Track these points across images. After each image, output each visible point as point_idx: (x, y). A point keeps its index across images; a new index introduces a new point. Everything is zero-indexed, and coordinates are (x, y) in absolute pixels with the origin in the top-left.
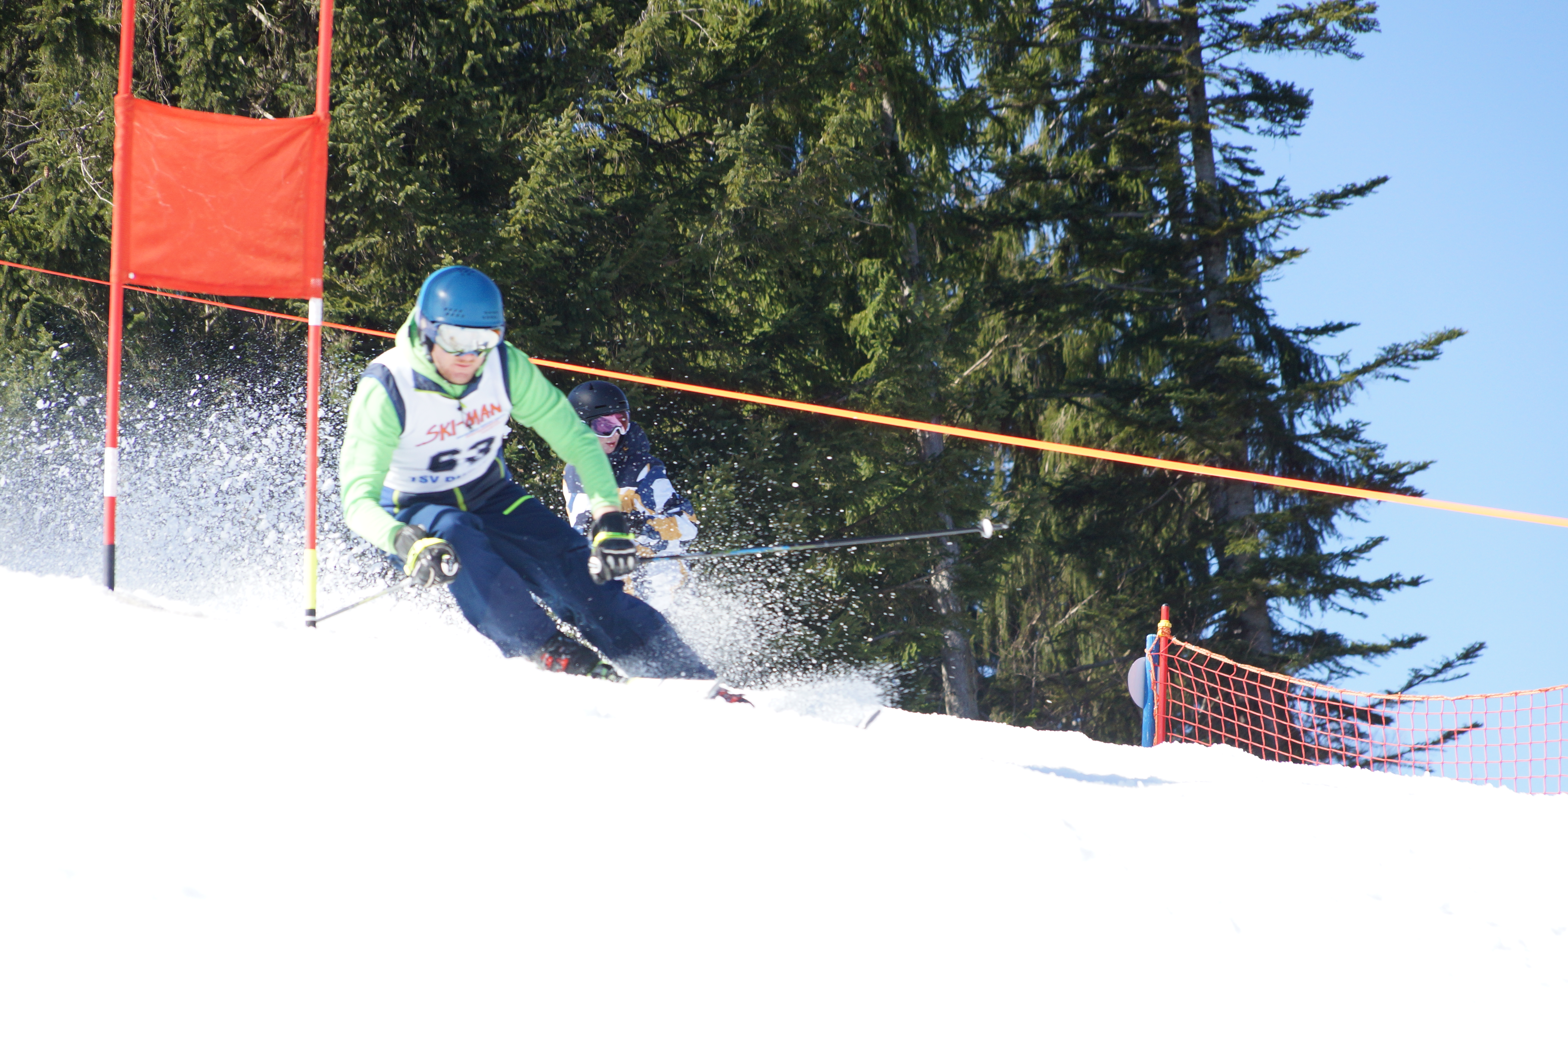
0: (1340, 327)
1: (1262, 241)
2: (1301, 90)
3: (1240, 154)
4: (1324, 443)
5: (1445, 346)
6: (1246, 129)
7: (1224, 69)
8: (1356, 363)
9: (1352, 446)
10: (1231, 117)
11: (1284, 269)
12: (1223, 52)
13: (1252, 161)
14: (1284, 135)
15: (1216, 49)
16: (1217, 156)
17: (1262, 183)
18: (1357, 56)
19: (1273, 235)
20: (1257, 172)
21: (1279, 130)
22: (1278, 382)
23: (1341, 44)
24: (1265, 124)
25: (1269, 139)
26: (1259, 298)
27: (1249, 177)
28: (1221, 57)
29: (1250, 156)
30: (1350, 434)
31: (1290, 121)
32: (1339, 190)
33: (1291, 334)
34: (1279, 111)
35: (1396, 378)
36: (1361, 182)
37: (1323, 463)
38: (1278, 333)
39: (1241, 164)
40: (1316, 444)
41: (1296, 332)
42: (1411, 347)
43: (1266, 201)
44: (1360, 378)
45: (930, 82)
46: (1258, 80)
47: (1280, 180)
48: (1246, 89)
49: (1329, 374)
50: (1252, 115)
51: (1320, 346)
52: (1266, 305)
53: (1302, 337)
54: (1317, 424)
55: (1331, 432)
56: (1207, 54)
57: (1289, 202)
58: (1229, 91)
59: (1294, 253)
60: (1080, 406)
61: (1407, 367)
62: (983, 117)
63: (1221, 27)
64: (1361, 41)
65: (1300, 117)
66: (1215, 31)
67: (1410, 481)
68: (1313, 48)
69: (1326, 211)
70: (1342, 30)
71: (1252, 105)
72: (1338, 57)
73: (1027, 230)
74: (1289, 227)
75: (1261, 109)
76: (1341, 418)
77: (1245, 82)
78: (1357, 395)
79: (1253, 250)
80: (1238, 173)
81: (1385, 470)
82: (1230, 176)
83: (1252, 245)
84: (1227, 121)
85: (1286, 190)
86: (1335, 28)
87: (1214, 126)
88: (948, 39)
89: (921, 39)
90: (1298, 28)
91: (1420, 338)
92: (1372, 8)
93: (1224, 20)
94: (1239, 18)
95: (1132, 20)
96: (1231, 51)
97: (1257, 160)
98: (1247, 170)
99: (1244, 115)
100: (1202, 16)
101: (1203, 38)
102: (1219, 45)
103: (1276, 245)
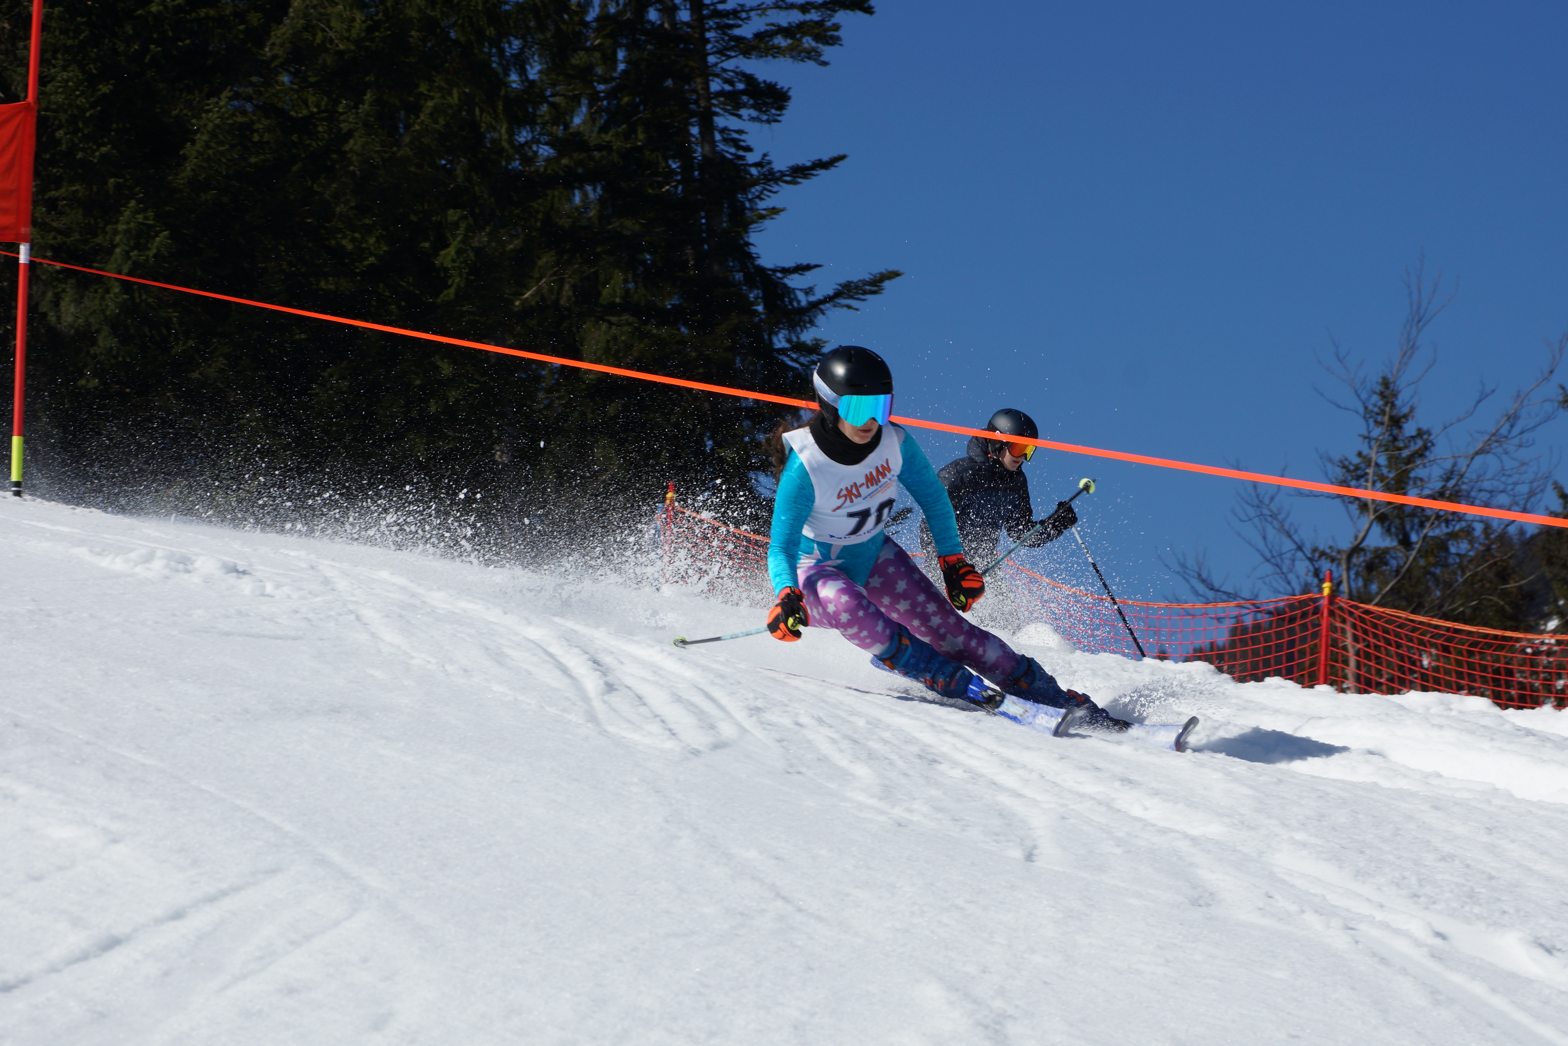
0: (808, 268)
1: (750, 200)
2: (782, 88)
3: (735, 136)
4: (794, 356)
5: (887, 284)
6: (740, 116)
7: (724, 70)
8: (818, 295)
10: (729, 107)
11: (767, 223)
12: (724, 58)
13: (744, 141)
14: (768, 121)
15: (718, 56)
16: (718, 137)
17: (751, 158)
18: (825, 64)
19: (759, 197)
20: (748, 149)
21: (765, 117)
22: (760, 308)
23: (813, 54)
24: (754, 113)
25: (757, 125)
26: (748, 244)
27: (741, 153)
28: (723, 61)
29: (743, 137)
30: (814, 348)
31: (773, 111)
32: (809, 164)
33: (770, 272)
34: (765, 104)
35: (849, 307)
36: (825, 158)
37: (793, 369)
38: (761, 270)
39: (736, 143)
40: (788, 356)
41: (774, 271)
42: (860, 284)
43: (754, 171)
44: (822, 307)
45: (502, 76)
46: (749, 79)
47: (765, 155)
48: (741, 86)
49: (799, 302)
50: (745, 105)
51: (794, 281)
52: (753, 250)
53: (779, 275)
54: (789, 341)
55: (800, 348)
56: (712, 59)
57: (771, 172)
58: (727, 87)
59: (775, 211)
60: (611, 324)
61: (858, 299)
62: (541, 103)
63: (723, 39)
64: (828, 52)
65: (781, 108)
66: (717, 42)
68: (792, 57)
69: (799, 180)
70: (814, 44)
71: (745, 98)
72: (811, 64)
73: (573, 188)
74: (770, 191)
75: (751, 102)
76: (807, 336)
77: (740, 81)
78: (820, 319)
79: (744, 208)
80: (733, 150)
82: (727, 152)
83: (743, 203)
84: (726, 110)
85: (769, 163)
86: (808, 42)
87: (717, 114)
88: (516, 44)
89: (496, 43)
90: (781, 41)
91: (867, 277)
92: (837, 27)
93: (724, 33)
94: (737, 32)
95: (656, 32)
96: (729, 57)
97: (749, 139)
98: (739, 147)
99: (739, 105)
100: (709, 30)
101: (709, 46)
102: (721, 52)
103: (761, 205)
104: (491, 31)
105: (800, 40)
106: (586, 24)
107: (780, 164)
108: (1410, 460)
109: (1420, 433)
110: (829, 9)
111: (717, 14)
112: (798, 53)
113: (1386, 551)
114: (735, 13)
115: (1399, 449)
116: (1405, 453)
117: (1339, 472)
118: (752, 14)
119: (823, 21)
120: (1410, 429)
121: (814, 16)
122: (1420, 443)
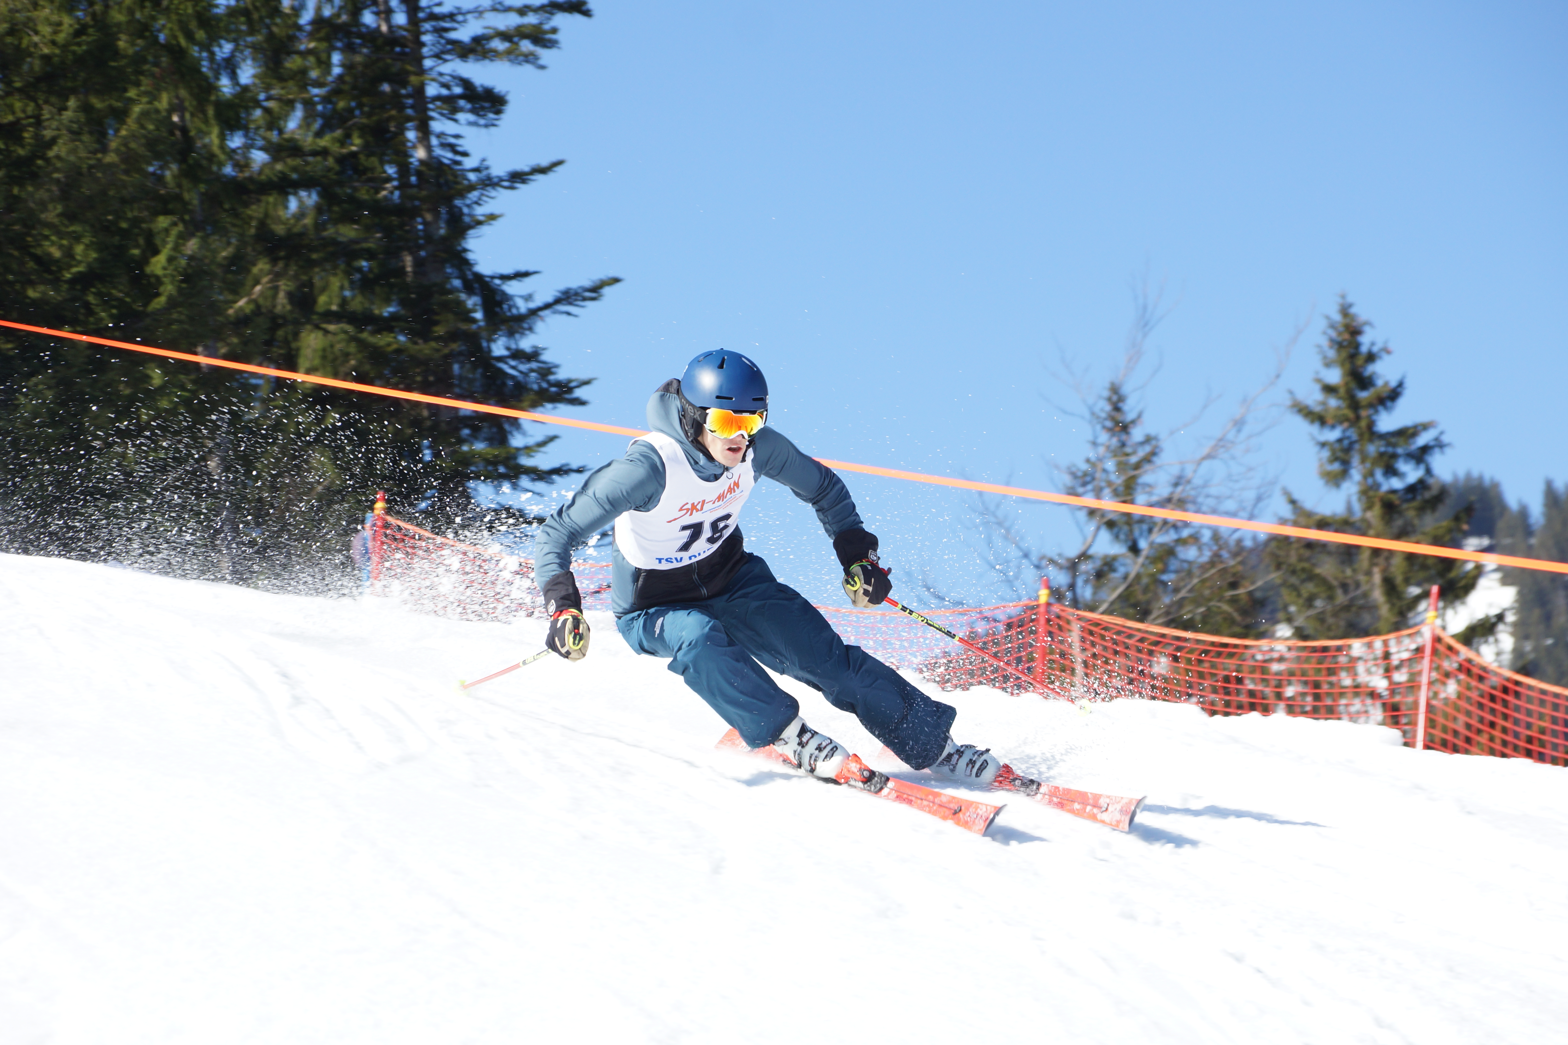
0: (527, 274)
1: (468, 206)
2: (499, 92)
3: (452, 140)
4: (513, 363)
5: (606, 291)
6: (456, 121)
7: (441, 74)
8: (538, 302)
9: (534, 365)
10: (445, 112)
12: (440, 62)
13: (461, 146)
14: (486, 126)
15: (434, 59)
16: (434, 141)
17: (469, 163)
18: (542, 67)
19: (477, 203)
20: (465, 154)
21: (482, 122)
22: (479, 315)
23: (531, 57)
24: (471, 117)
25: (474, 129)
26: (465, 250)
27: (458, 158)
28: (438, 65)
29: (460, 142)
30: (533, 356)
31: (491, 115)
32: (527, 169)
34: (483, 108)
35: (569, 314)
36: (544, 162)
37: (513, 377)
38: (479, 277)
39: (452, 148)
40: (507, 363)
41: (493, 277)
42: (580, 291)
43: (471, 176)
44: (541, 313)
45: (212, 80)
46: (466, 83)
47: (482, 161)
48: (458, 90)
49: (518, 309)
50: (461, 110)
51: (513, 288)
52: (470, 256)
53: (497, 281)
54: (508, 348)
55: (519, 355)
56: (428, 63)
57: (489, 178)
58: (444, 92)
59: (492, 217)
60: (326, 332)
61: (577, 306)
62: (254, 108)
63: (439, 43)
64: (545, 55)
65: (498, 112)
66: (433, 45)
67: (578, 393)
68: (509, 61)
69: (518, 185)
70: (531, 47)
71: (462, 103)
72: (528, 68)
73: (288, 194)
74: (488, 197)
75: (469, 106)
76: (526, 343)
77: (457, 85)
78: (539, 326)
79: (462, 214)
80: (450, 155)
81: (558, 384)
82: (445, 157)
83: (460, 209)
84: (442, 115)
85: (487, 168)
86: (526, 46)
87: (432, 118)
88: (228, 47)
89: (206, 47)
90: (499, 45)
91: (587, 283)
92: (554, 31)
93: (441, 37)
94: (453, 35)
95: (372, 36)
96: (446, 61)
97: (464, 144)
98: (456, 153)
99: (455, 110)
100: (424, 33)
101: (425, 50)
102: (437, 56)
103: (480, 211)
104: (200, 35)
105: (517, 44)
106: (300, 28)
107: (498, 170)
108: (1138, 466)
109: (1148, 440)
110: (547, 12)
111: (433, 17)
112: (514, 56)
113: (1114, 558)
114: (451, 16)
115: (1127, 455)
116: (1134, 459)
117: (1067, 480)
118: (469, 16)
119: (541, 24)
120: (1137, 434)
121: (532, 19)
122: (1147, 449)
